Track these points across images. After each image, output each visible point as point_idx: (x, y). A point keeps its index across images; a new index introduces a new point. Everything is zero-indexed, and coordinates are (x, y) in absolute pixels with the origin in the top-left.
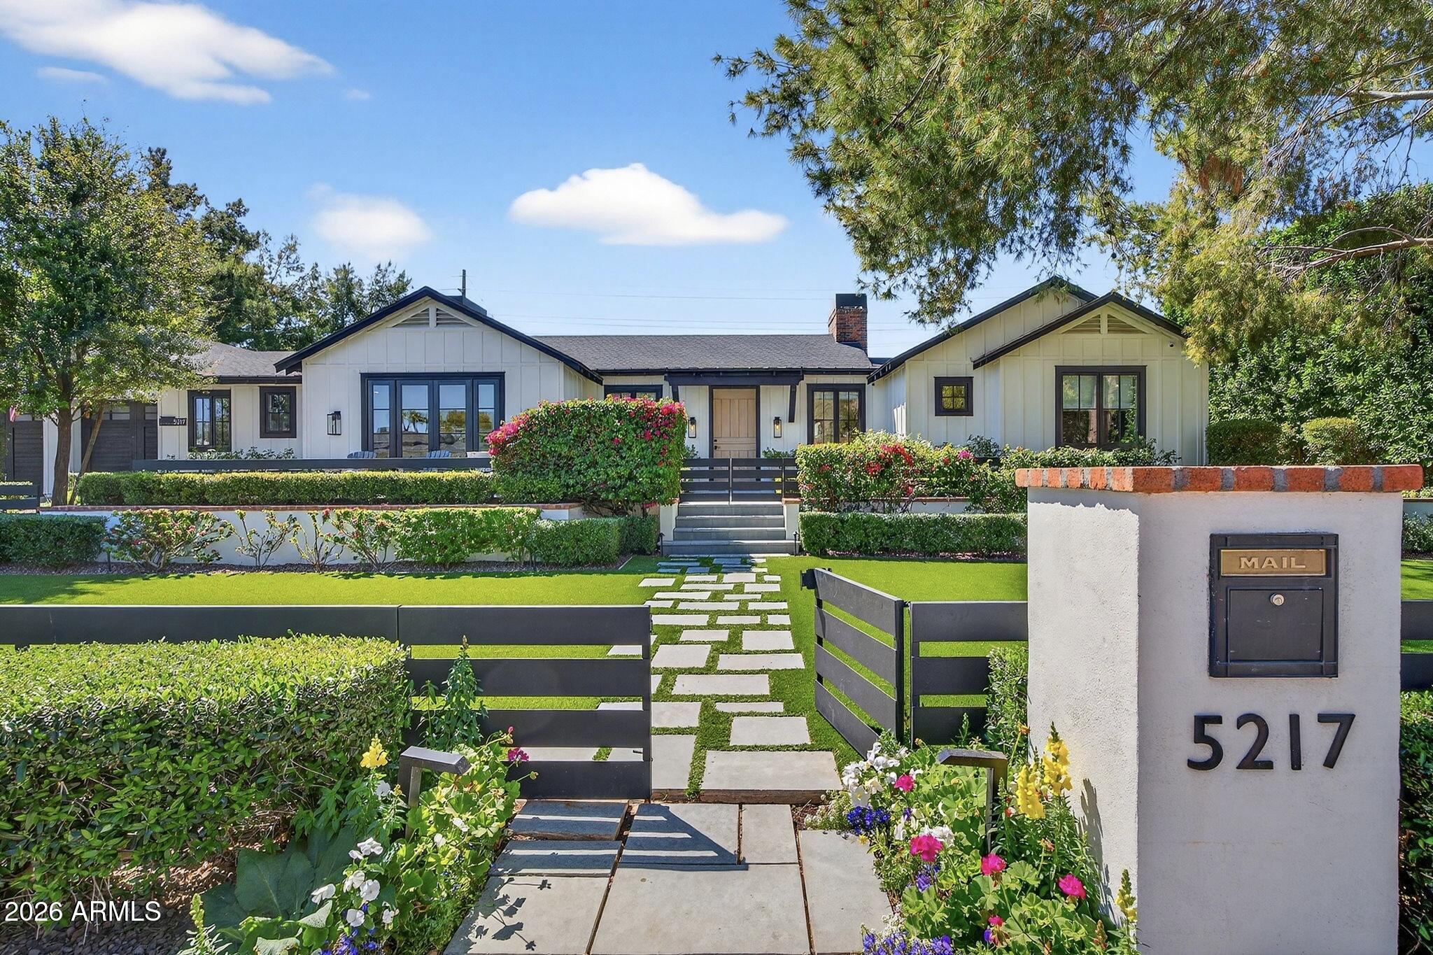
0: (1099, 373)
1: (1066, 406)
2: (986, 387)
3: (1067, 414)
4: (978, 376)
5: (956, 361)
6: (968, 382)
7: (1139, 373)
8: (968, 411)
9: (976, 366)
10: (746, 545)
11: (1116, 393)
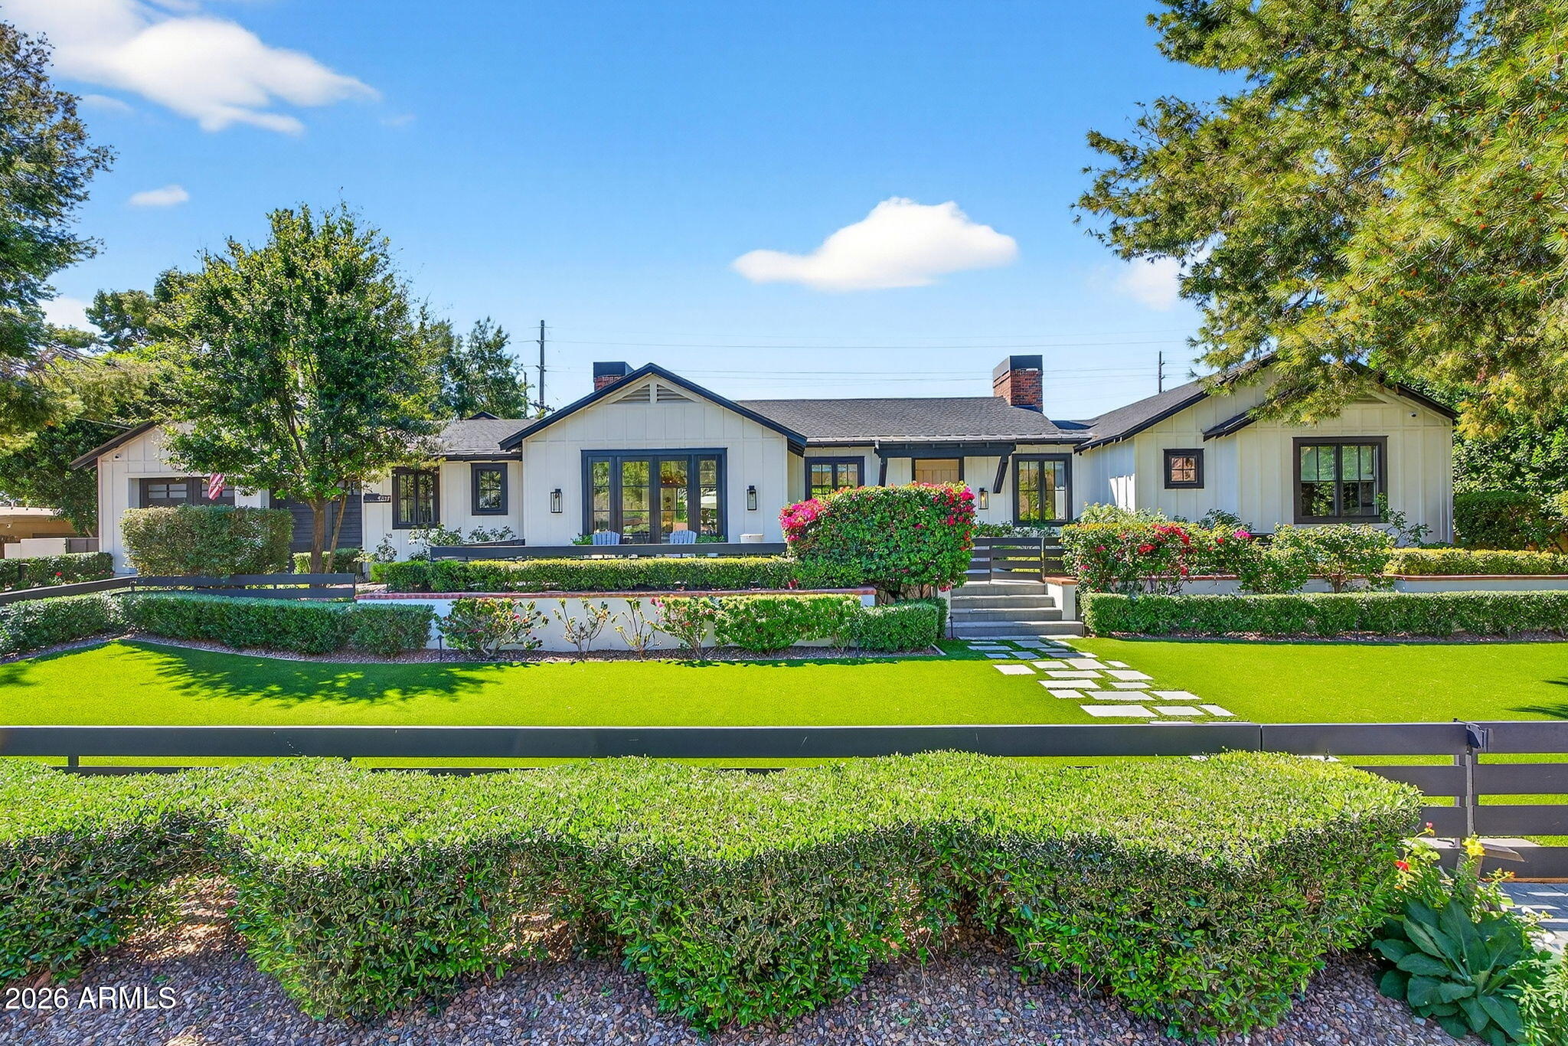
0: (1336, 444)
1: (1304, 478)
2: (1219, 458)
3: (1305, 485)
4: (1210, 448)
5: (1186, 433)
6: (1199, 453)
7: (1378, 444)
8: (1199, 484)
9: (1206, 439)
10: (1033, 626)
11: (1356, 467)
